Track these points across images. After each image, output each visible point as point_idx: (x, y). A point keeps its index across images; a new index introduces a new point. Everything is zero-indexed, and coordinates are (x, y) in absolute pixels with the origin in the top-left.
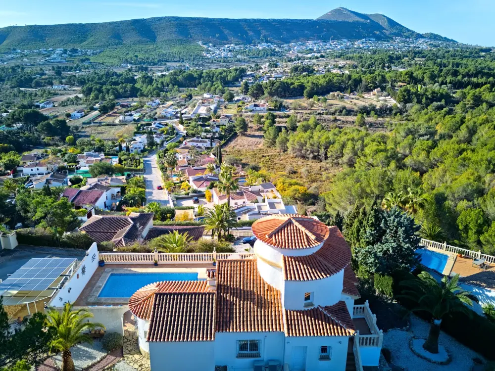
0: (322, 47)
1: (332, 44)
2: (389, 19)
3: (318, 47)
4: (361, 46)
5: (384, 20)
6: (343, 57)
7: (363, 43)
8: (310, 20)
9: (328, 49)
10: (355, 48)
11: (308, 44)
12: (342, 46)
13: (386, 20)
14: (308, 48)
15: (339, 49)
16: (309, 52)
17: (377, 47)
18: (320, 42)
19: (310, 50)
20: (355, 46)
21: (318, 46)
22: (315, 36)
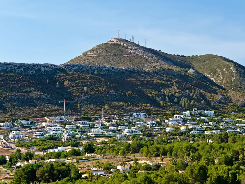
0: (83, 133)
1: (108, 124)
2: (240, 66)
3: (72, 133)
4: (183, 129)
5: (228, 68)
6: (145, 148)
7: (185, 121)
8: (45, 66)
9: (97, 136)
10: (166, 133)
11: (44, 124)
12: (133, 129)
13: (232, 68)
14: (47, 135)
15: (127, 137)
16: (48, 144)
17: (221, 130)
18: (76, 120)
19: (52, 138)
20: (168, 130)
21: (72, 129)
22: (62, 105)
